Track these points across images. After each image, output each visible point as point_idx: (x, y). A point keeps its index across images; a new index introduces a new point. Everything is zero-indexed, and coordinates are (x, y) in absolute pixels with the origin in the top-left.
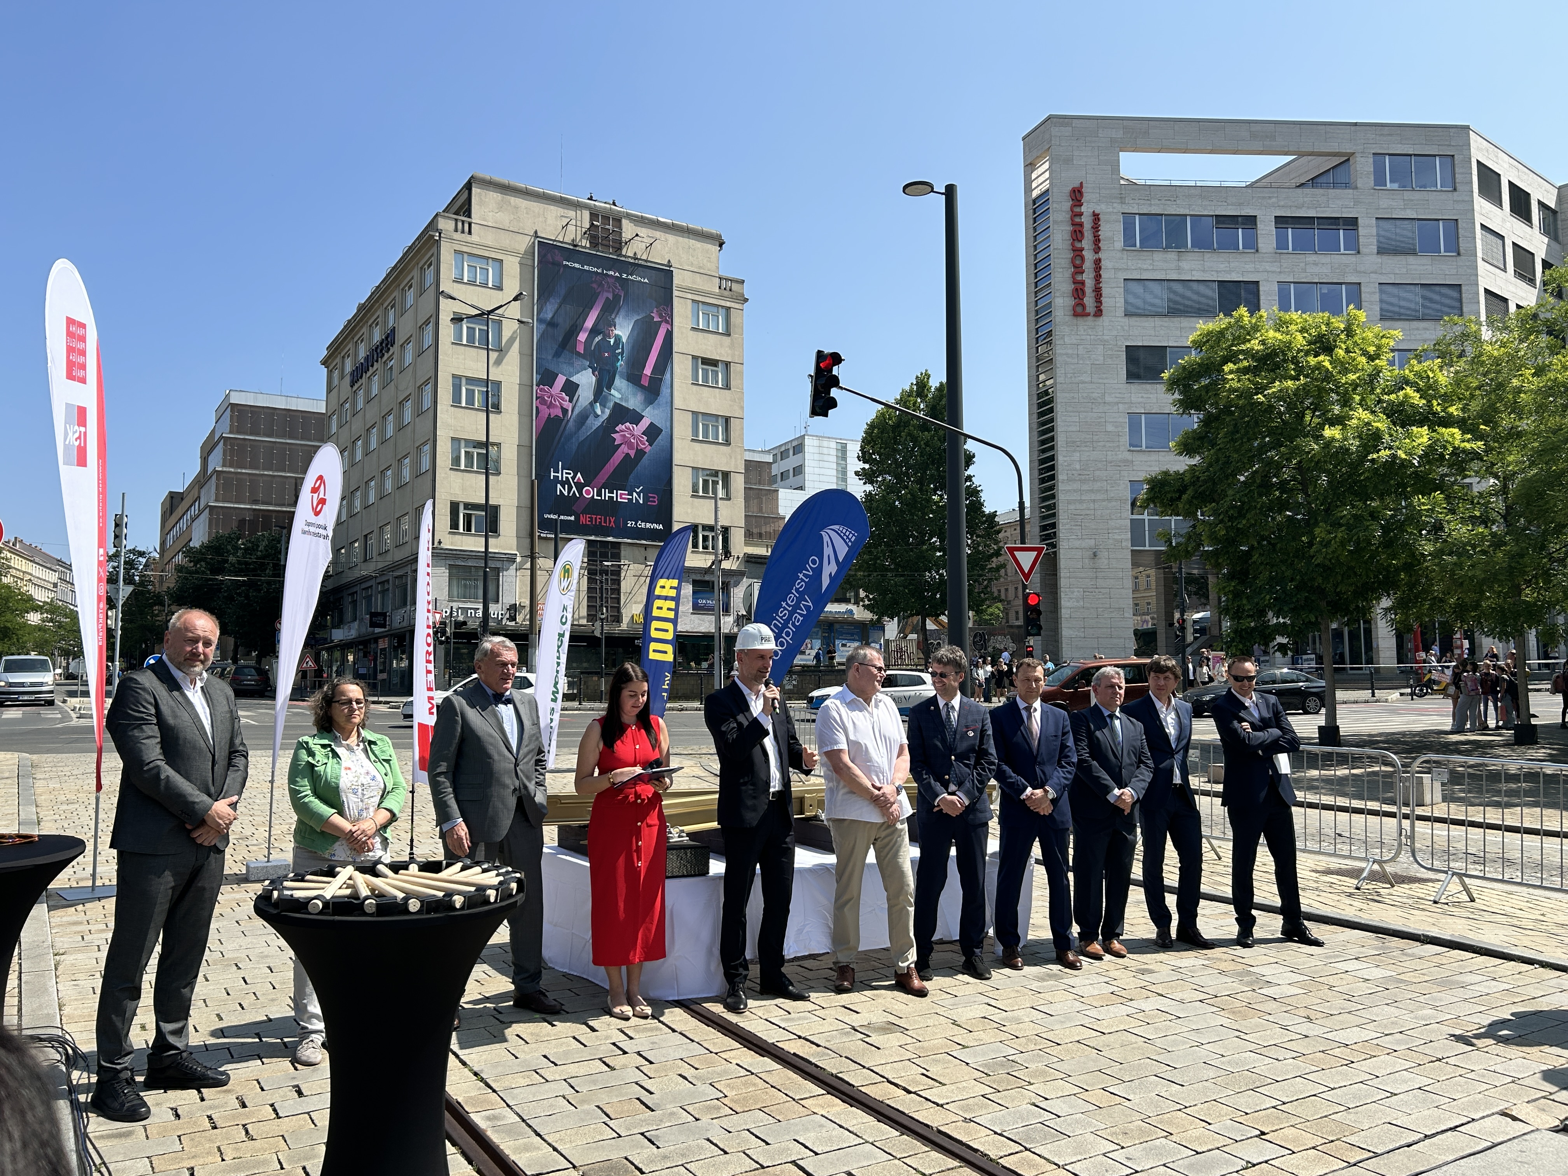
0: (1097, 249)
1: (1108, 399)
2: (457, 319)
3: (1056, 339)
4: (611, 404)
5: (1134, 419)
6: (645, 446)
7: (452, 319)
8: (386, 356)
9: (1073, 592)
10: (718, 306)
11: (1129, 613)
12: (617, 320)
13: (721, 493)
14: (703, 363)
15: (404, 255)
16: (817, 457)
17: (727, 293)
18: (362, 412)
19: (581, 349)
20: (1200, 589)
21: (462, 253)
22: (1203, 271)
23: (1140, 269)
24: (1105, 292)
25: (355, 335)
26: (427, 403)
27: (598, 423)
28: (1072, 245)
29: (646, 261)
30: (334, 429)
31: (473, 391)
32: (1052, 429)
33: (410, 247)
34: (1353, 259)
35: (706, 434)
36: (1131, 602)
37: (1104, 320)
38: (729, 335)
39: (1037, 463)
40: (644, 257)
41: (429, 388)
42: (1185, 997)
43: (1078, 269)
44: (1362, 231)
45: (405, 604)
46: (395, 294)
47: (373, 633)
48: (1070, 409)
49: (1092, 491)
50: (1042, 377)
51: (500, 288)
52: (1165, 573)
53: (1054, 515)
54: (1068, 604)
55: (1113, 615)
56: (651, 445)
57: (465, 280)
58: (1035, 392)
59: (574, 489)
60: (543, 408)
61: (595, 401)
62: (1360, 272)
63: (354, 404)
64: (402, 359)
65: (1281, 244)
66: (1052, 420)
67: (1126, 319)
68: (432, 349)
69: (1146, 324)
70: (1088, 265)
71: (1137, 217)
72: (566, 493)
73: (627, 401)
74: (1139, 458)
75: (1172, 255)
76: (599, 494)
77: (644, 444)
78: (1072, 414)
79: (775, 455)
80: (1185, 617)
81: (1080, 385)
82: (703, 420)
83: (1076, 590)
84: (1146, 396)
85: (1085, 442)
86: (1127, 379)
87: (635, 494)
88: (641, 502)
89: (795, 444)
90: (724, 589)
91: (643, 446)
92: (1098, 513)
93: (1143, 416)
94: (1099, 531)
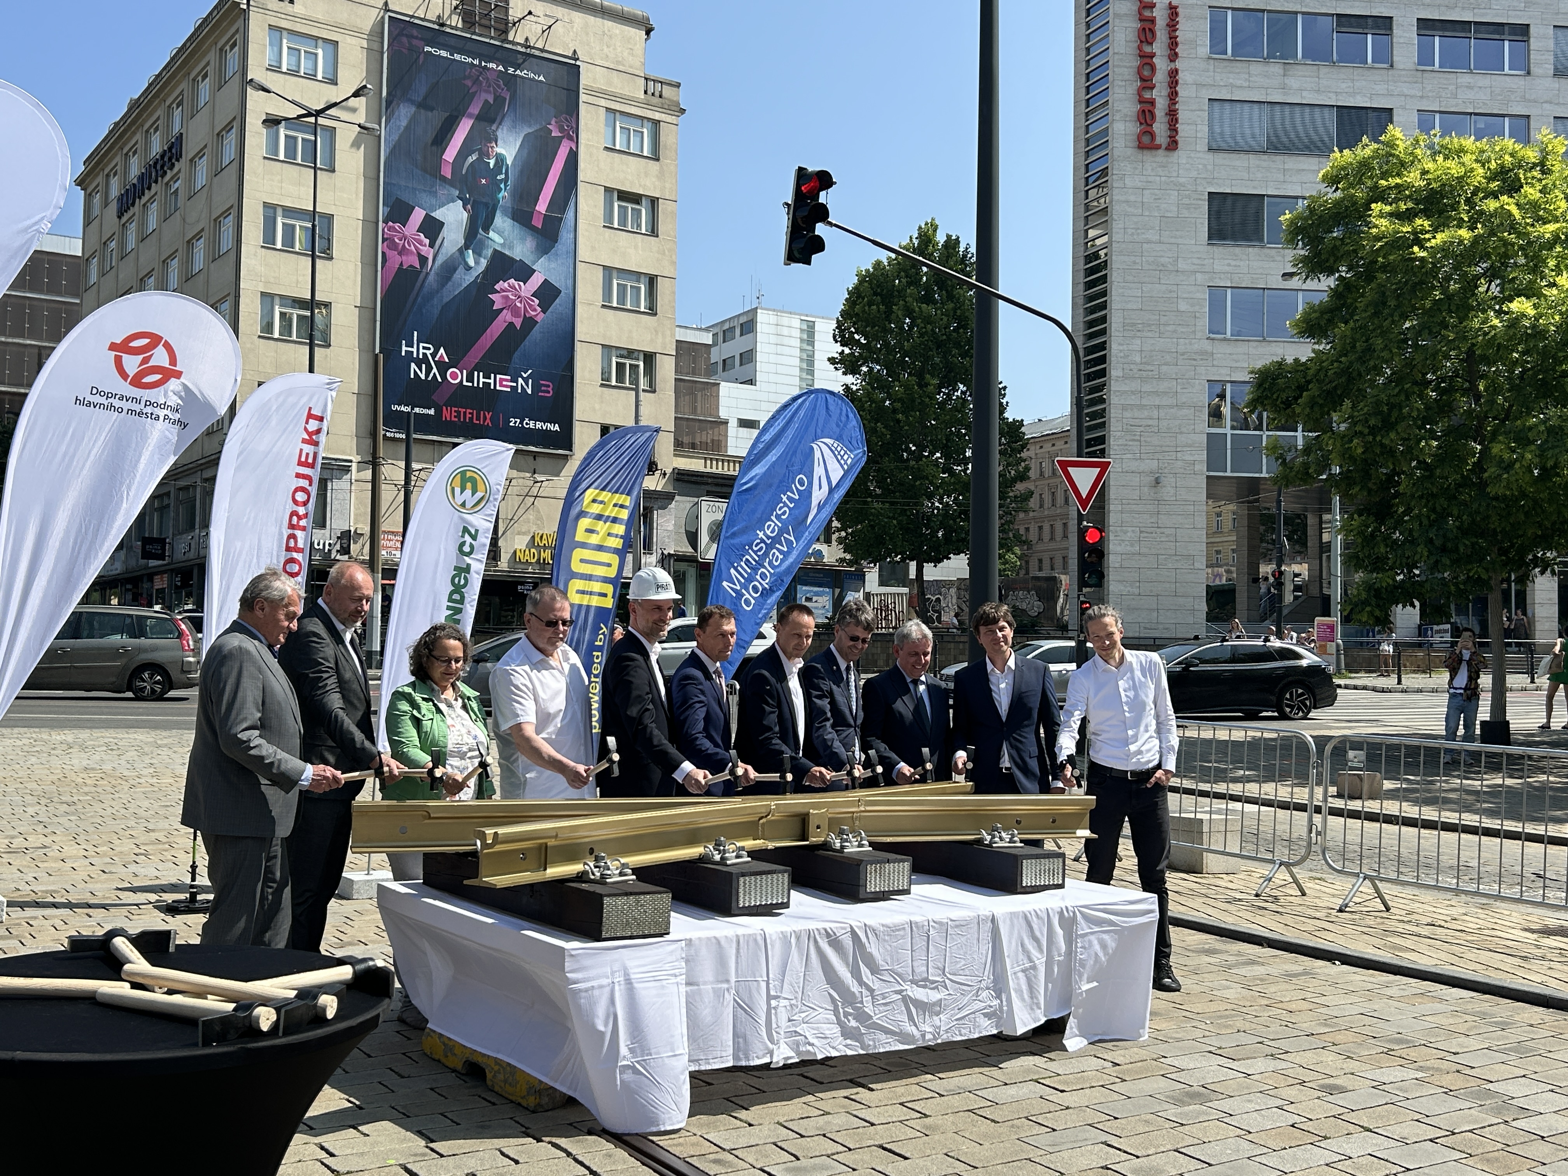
0: (1173, 56)
1: (1182, 265)
2: (272, 122)
3: (1114, 179)
4: (489, 252)
5: (1216, 293)
6: (536, 312)
7: (264, 122)
8: (169, 174)
9: (1126, 533)
10: (642, 118)
11: (1201, 563)
12: (499, 133)
13: (643, 383)
14: (619, 199)
15: (196, 30)
16: (773, 339)
17: (656, 100)
18: (133, 254)
19: (447, 172)
21: (280, 29)
22: (1318, 91)
23: (1232, 86)
24: (1181, 116)
25: (125, 144)
26: (226, 243)
27: (470, 278)
28: (1140, 48)
29: (542, 50)
30: (93, 278)
31: (294, 226)
32: (1104, 306)
33: (205, 20)
34: (1521, 82)
35: (622, 299)
36: (1204, 547)
37: (1181, 156)
38: (658, 160)
40: (540, 45)
41: (230, 221)
42: (1405, 1133)
43: (1146, 83)
44: (1534, 43)
45: (192, 527)
46: (184, 85)
47: (147, 567)
48: (1131, 278)
49: (1156, 393)
50: (1092, 233)
51: (334, 82)
52: (1250, 509)
53: (1103, 425)
54: (1119, 549)
55: (1179, 565)
56: (544, 311)
57: (284, 70)
58: (1082, 254)
59: (435, 370)
60: (392, 254)
61: (467, 246)
62: (1529, 101)
63: (122, 244)
64: (191, 179)
65: (1425, 58)
66: (1104, 293)
67: (1210, 156)
68: (235, 166)
69: (1238, 163)
70: (1160, 78)
71: (1230, 13)
72: (423, 376)
73: (511, 248)
74: (1221, 349)
75: (1275, 68)
76: (470, 379)
77: (535, 310)
78: (1132, 285)
79: (715, 335)
80: (1283, 568)
81: (1145, 245)
82: (618, 278)
83: (1130, 529)
84: (1233, 263)
85: (1149, 325)
86: (1210, 238)
87: (520, 380)
88: (529, 391)
89: (743, 320)
90: (645, 517)
91: (533, 313)
92: (1164, 424)
93: (1229, 291)
94: (1164, 449)
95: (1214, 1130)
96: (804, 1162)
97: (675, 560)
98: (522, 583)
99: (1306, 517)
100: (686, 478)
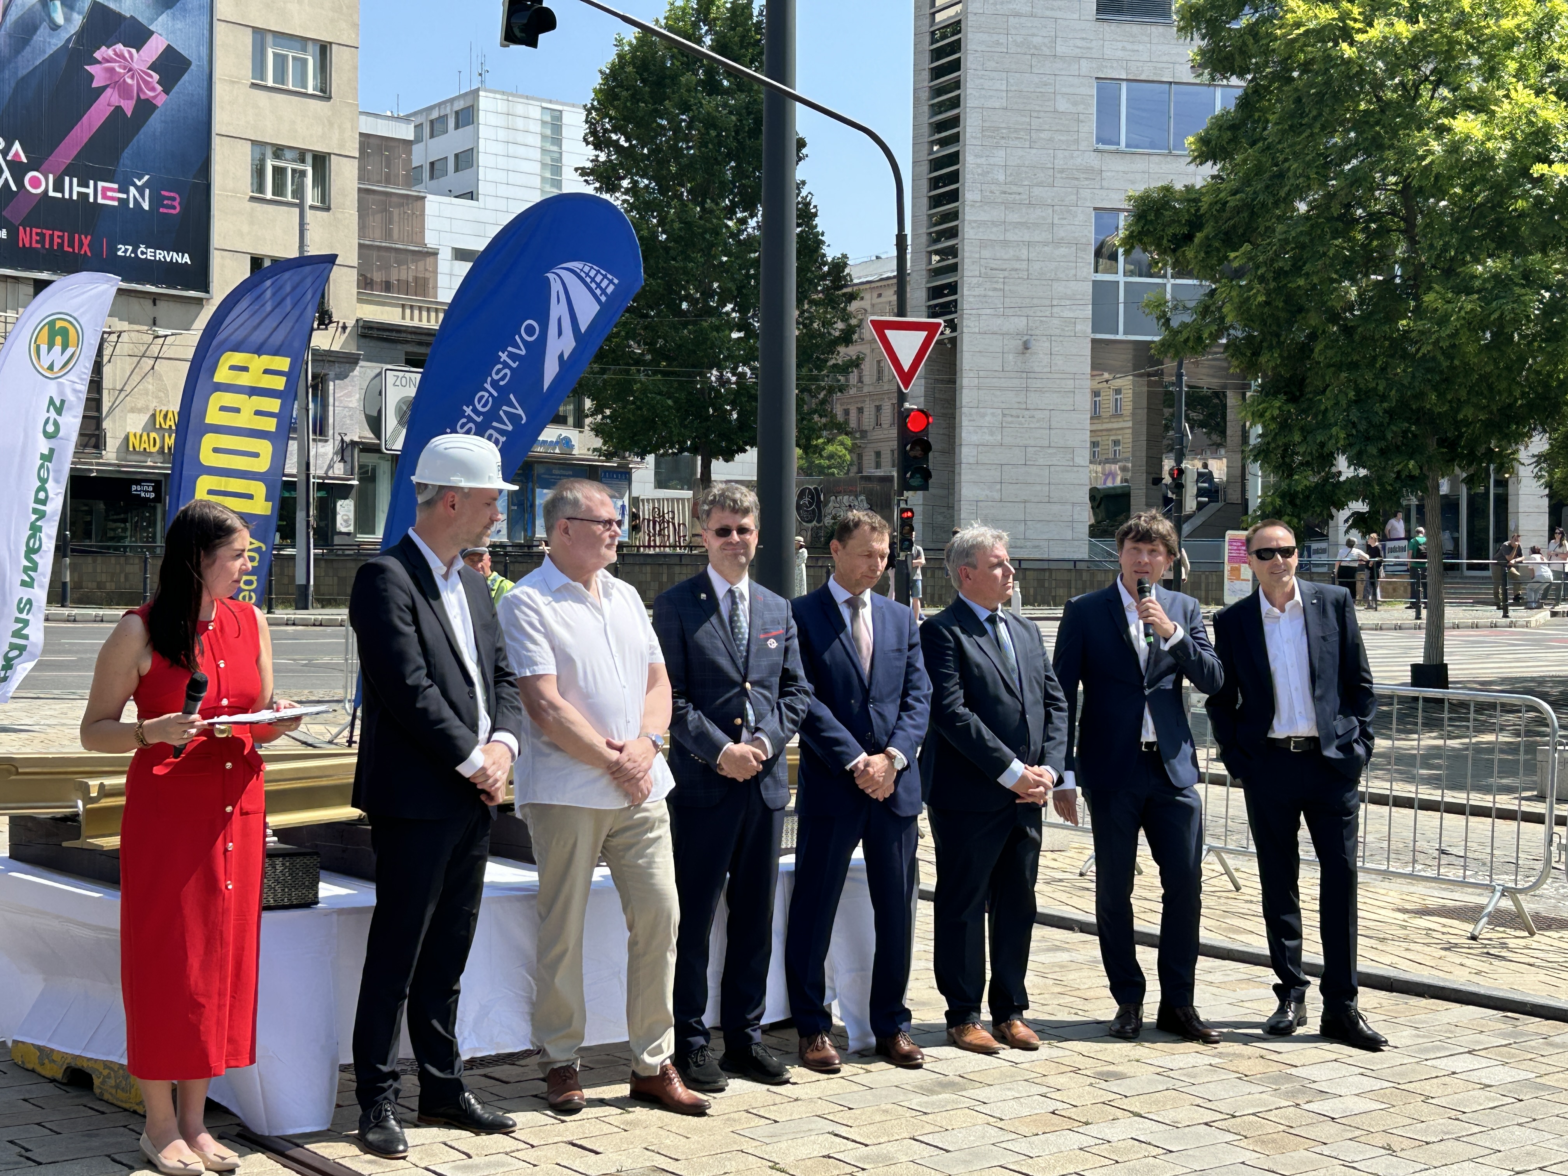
1: (1061, 49)
4: (85, 5)
5: (1107, 91)
6: (155, 92)
9: (983, 416)
11: (1083, 456)
13: (311, 196)
16: (502, 134)
20: (1211, 416)
27: (57, 42)
32: (956, 103)
35: (280, 75)
36: (1087, 436)
39: (925, 167)
42: (1179, 1118)
48: (992, 65)
49: (1025, 225)
50: (941, 1)
52: (1150, 384)
53: (954, 268)
54: (975, 438)
55: (1054, 461)
56: (167, 91)
58: (926, 28)
59: (6, 174)
66: (957, 85)
74: (1115, 166)
76: (59, 187)
77: (153, 89)
78: (994, 74)
79: (418, 127)
80: (1183, 466)
81: (1011, 19)
82: (275, 45)
83: (989, 411)
84: (1129, 46)
85: (1016, 131)
86: (1099, 11)
87: (132, 190)
88: (146, 206)
89: (459, 105)
90: (315, 387)
91: (151, 94)
92: (1036, 266)
93: (1124, 86)
94: (1035, 301)
95: (961, 1118)
96: (476, 1160)
97: (362, 451)
98: (138, 482)
99: (1225, 396)
100: (375, 333)
